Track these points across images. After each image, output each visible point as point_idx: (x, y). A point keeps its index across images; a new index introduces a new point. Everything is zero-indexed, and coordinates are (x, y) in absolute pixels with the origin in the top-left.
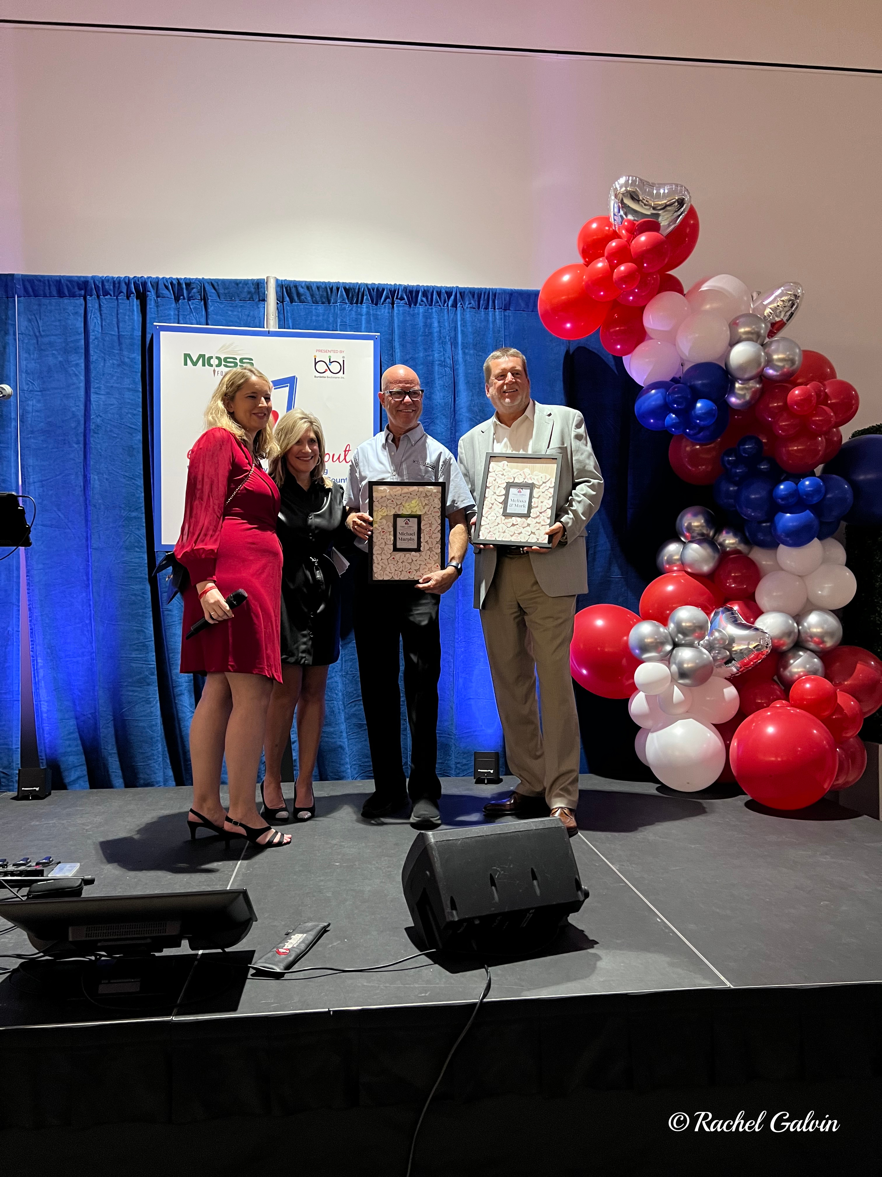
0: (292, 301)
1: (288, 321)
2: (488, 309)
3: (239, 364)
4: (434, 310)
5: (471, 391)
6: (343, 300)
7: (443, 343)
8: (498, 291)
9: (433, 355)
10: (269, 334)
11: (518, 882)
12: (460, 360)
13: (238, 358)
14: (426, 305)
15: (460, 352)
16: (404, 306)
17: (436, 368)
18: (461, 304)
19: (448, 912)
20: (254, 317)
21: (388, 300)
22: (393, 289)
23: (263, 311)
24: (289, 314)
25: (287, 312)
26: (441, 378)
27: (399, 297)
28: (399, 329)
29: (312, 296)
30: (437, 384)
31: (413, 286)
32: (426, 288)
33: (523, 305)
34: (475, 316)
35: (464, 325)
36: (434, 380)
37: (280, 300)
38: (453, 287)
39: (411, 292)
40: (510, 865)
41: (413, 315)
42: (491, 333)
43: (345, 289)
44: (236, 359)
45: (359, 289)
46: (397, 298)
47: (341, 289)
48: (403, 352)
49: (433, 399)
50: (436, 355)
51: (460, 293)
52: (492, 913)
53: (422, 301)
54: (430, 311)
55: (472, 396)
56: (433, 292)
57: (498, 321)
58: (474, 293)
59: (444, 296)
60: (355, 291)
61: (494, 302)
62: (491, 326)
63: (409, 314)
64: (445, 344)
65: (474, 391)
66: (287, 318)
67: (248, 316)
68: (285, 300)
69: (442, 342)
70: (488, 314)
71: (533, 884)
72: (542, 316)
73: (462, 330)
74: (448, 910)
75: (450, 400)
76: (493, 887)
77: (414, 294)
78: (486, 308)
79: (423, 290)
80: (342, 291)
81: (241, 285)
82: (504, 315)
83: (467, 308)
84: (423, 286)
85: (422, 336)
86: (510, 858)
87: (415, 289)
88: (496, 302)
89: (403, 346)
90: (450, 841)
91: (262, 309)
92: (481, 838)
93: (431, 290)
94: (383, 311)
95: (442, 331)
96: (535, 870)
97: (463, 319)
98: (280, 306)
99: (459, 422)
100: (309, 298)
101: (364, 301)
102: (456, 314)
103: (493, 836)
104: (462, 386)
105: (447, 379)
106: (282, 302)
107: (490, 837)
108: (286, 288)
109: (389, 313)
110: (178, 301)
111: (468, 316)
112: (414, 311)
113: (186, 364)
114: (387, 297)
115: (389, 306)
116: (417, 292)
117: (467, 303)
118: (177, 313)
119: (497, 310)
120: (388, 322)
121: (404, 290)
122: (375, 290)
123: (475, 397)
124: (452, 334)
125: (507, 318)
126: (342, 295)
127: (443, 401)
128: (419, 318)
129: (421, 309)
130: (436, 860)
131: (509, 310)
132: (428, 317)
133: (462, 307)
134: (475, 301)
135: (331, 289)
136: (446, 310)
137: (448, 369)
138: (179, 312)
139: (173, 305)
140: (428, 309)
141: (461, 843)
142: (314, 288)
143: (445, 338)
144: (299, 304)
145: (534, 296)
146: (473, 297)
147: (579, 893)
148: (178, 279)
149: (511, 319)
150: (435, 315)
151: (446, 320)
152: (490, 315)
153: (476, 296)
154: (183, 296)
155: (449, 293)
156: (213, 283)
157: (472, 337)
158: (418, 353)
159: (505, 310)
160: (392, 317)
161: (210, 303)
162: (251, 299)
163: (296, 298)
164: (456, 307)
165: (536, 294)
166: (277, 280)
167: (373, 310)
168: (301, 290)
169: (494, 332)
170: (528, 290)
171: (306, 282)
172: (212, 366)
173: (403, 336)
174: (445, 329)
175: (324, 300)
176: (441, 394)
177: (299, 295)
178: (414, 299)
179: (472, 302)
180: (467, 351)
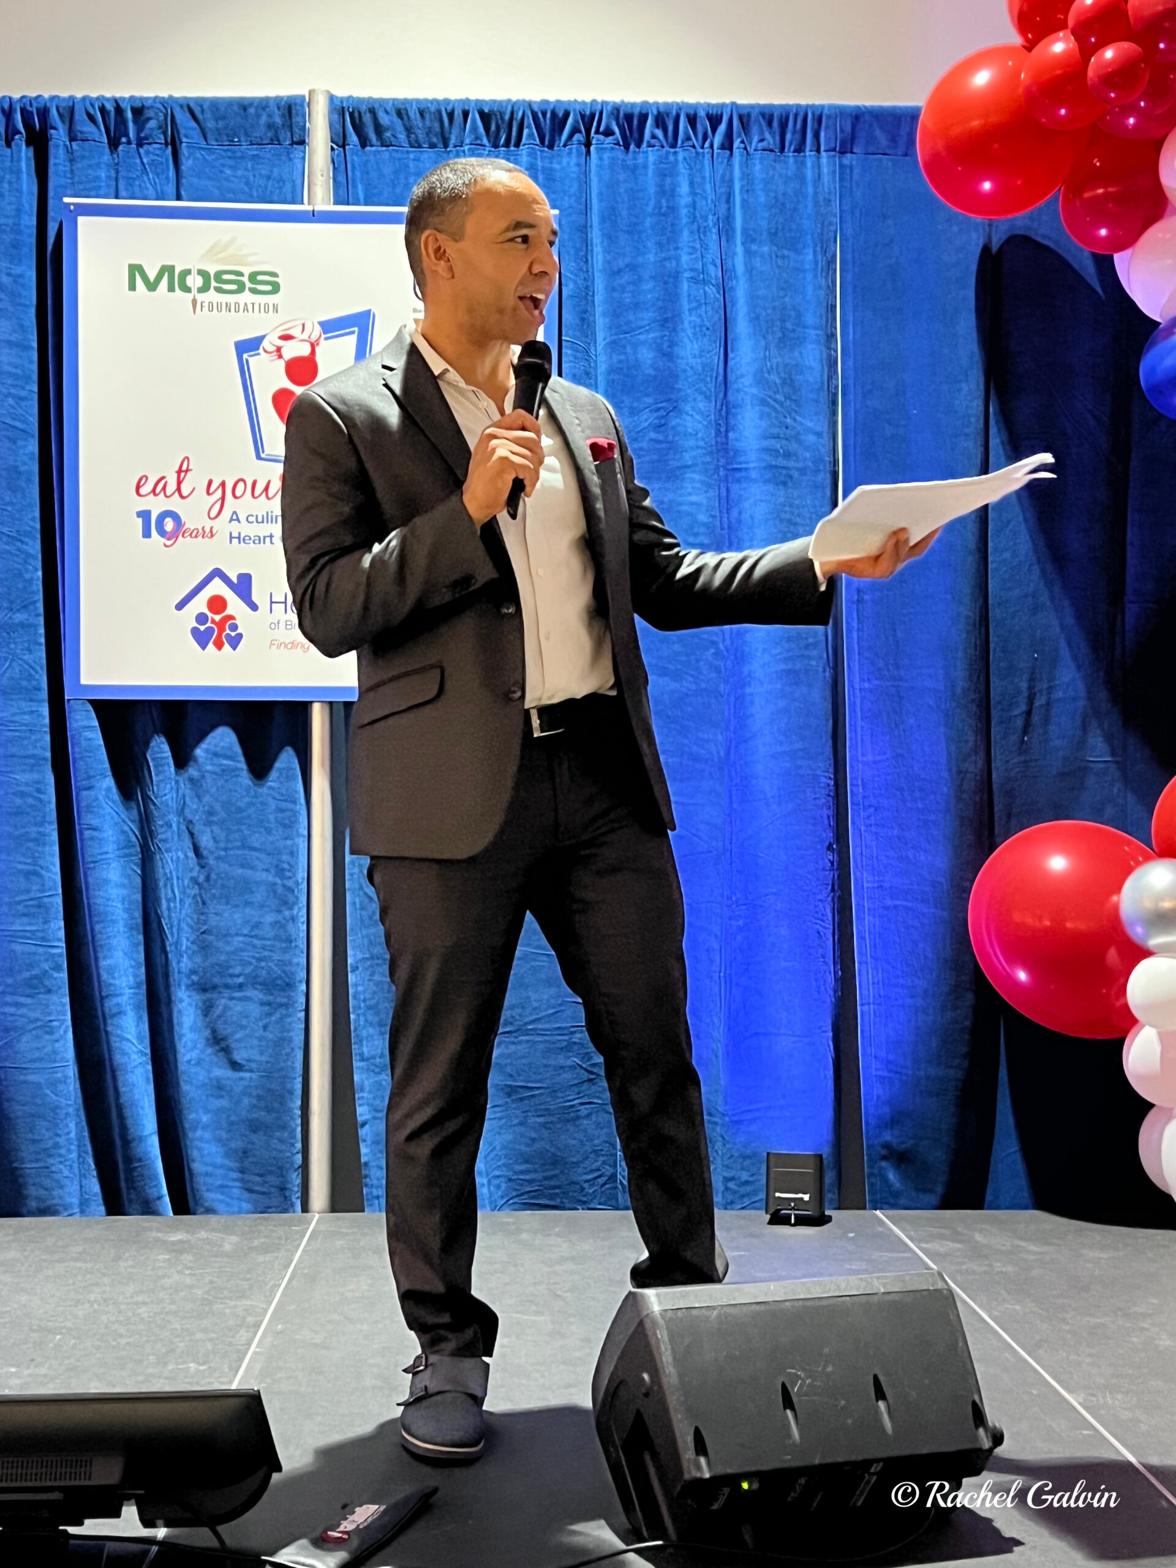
0: (364, 142)
1: (355, 187)
2: (804, 151)
3: (248, 285)
4: (680, 157)
5: (764, 337)
6: (477, 138)
7: (701, 232)
8: (826, 111)
9: (678, 259)
10: (314, 217)
11: (843, 1402)
12: (740, 268)
13: (247, 271)
14: (663, 147)
15: (739, 249)
16: (612, 149)
17: (685, 286)
18: (743, 142)
19: (689, 1459)
20: (281, 180)
21: (577, 137)
22: (588, 113)
23: (299, 166)
24: (358, 174)
25: (353, 168)
26: (696, 308)
27: (602, 129)
28: (601, 200)
29: (409, 130)
30: (686, 323)
31: (633, 105)
32: (662, 109)
33: (883, 139)
34: (774, 169)
35: (748, 190)
36: (679, 315)
37: (339, 141)
38: (723, 105)
39: (629, 117)
40: (825, 1366)
41: (634, 169)
42: (810, 205)
43: (482, 113)
44: (242, 274)
45: (512, 113)
46: (597, 132)
47: (473, 115)
48: (609, 253)
49: (678, 358)
50: (684, 258)
51: (741, 118)
52: (786, 1465)
53: (654, 137)
54: (672, 158)
55: (767, 348)
56: (678, 117)
57: (826, 179)
58: (771, 116)
59: (704, 124)
60: (502, 119)
61: (817, 135)
62: (810, 189)
63: (625, 167)
64: (705, 233)
65: (770, 337)
66: (354, 181)
67: (268, 178)
68: (349, 140)
69: (699, 227)
70: (803, 163)
71: (877, 1409)
72: (927, 166)
73: (744, 202)
74: (688, 1453)
75: (717, 359)
76: (788, 1412)
77: (635, 122)
78: (800, 149)
79: (655, 112)
80: (475, 117)
81: (252, 110)
82: (842, 166)
83: (756, 150)
84: (657, 103)
85: (652, 215)
86: (826, 1350)
87: (636, 112)
88: (822, 134)
89: (610, 238)
90: (694, 1312)
91: (297, 162)
92: (763, 1307)
93: (674, 112)
94: (565, 160)
95: (698, 205)
96: (882, 1378)
97: (747, 177)
98: (338, 155)
99: (735, 407)
100: (402, 136)
101: (524, 140)
102: (730, 164)
103: (787, 1304)
104: (742, 326)
105: (710, 313)
106: (343, 146)
107: (783, 1306)
108: (351, 115)
109: (578, 165)
110: (116, 148)
111: (758, 167)
112: (635, 159)
113: (132, 287)
114: (575, 130)
115: (577, 150)
116: (643, 118)
117: (756, 139)
118: (113, 173)
119: (823, 154)
120: (575, 185)
121: (612, 114)
122: (548, 115)
123: (774, 351)
124: (722, 210)
125: (848, 171)
126: (474, 128)
127: (699, 360)
128: (646, 175)
129: (649, 156)
130: (663, 1349)
131: (852, 152)
132: (666, 172)
133: (745, 149)
134: (773, 135)
135: (451, 115)
136: (708, 157)
137: (711, 290)
138: (117, 172)
139: (106, 157)
140: (668, 153)
141: (719, 1316)
142: (413, 114)
143: (706, 219)
144: (380, 149)
145: (909, 119)
146: (770, 123)
147: (981, 1431)
148: (117, 102)
149: (856, 171)
150: (683, 169)
151: (708, 179)
152: (809, 164)
153: (775, 124)
154: (127, 135)
155: (715, 120)
156: (192, 108)
157: (766, 215)
158: (644, 254)
159: (842, 153)
160: (586, 173)
161: (184, 150)
162: (276, 140)
163: (373, 136)
164: (731, 149)
165: (911, 116)
166: (332, 98)
167: (543, 158)
168: (384, 119)
169: (816, 203)
170: (894, 108)
171: (394, 100)
172: (188, 290)
173: (610, 216)
174: (706, 199)
175: (435, 140)
176: (696, 346)
177: (379, 129)
178: (636, 135)
179: (768, 136)
180: (754, 247)
